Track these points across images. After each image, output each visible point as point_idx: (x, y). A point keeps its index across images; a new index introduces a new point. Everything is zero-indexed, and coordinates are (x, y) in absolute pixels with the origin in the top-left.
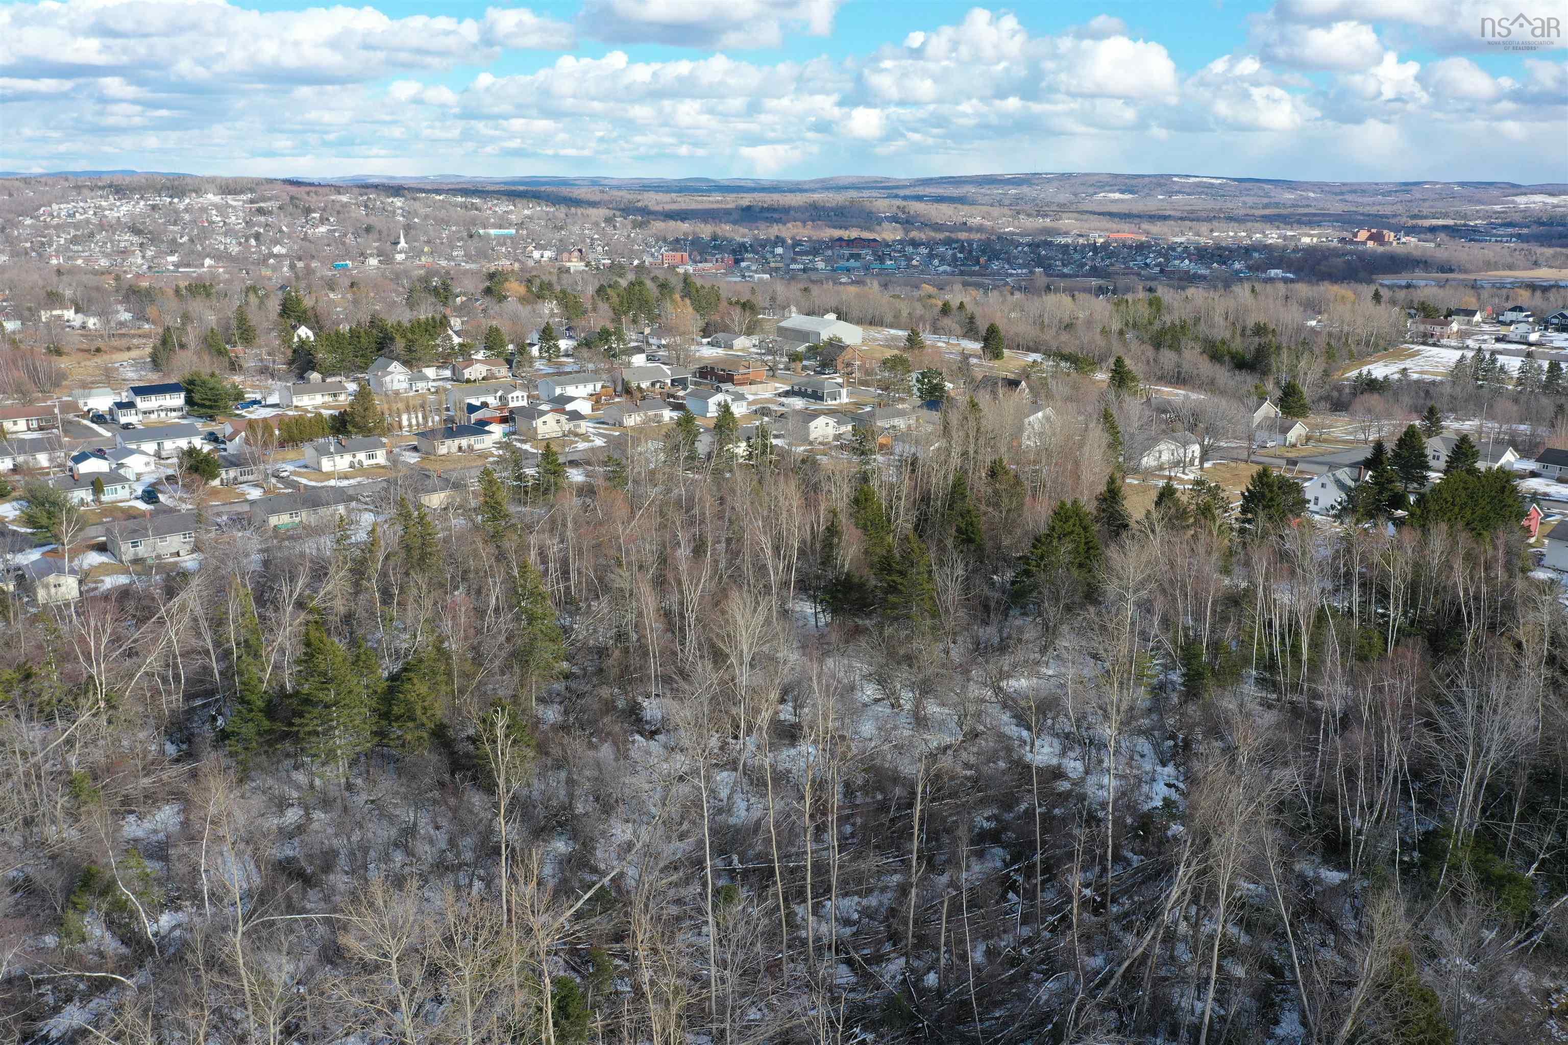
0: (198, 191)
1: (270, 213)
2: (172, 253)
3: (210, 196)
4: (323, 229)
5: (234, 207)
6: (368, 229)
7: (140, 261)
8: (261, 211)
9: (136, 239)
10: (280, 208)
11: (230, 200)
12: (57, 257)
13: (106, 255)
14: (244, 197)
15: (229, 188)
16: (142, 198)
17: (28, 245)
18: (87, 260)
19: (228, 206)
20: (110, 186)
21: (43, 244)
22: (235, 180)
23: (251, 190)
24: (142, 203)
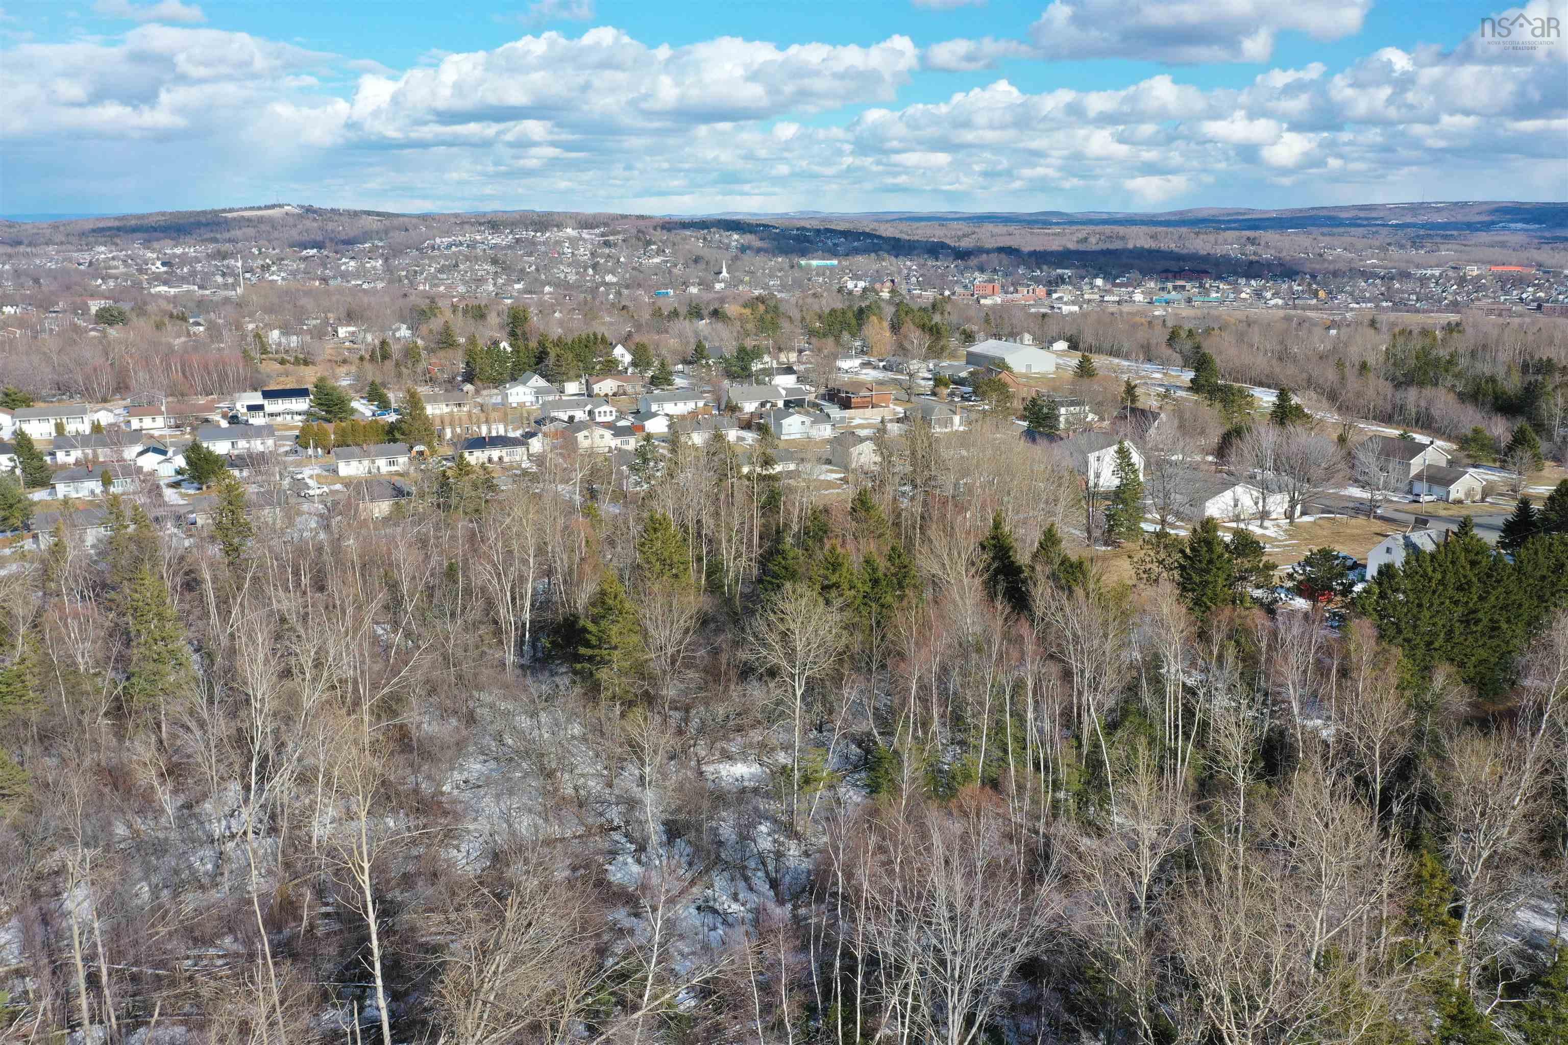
0: (560, 226)
1: (615, 245)
2: (519, 281)
3: (569, 230)
4: (657, 260)
5: (584, 240)
6: (697, 260)
7: (491, 288)
8: (607, 244)
9: (491, 269)
10: (624, 241)
11: (585, 234)
12: (424, 284)
13: (465, 283)
14: (597, 231)
15: (586, 223)
16: (511, 232)
17: (404, 273)
18: (448, 287)
19: (581, 238)
20: (489, 222)
21: (416, 272)
22: (595, 216)
23: (606, 225)
24: (510, 237)
